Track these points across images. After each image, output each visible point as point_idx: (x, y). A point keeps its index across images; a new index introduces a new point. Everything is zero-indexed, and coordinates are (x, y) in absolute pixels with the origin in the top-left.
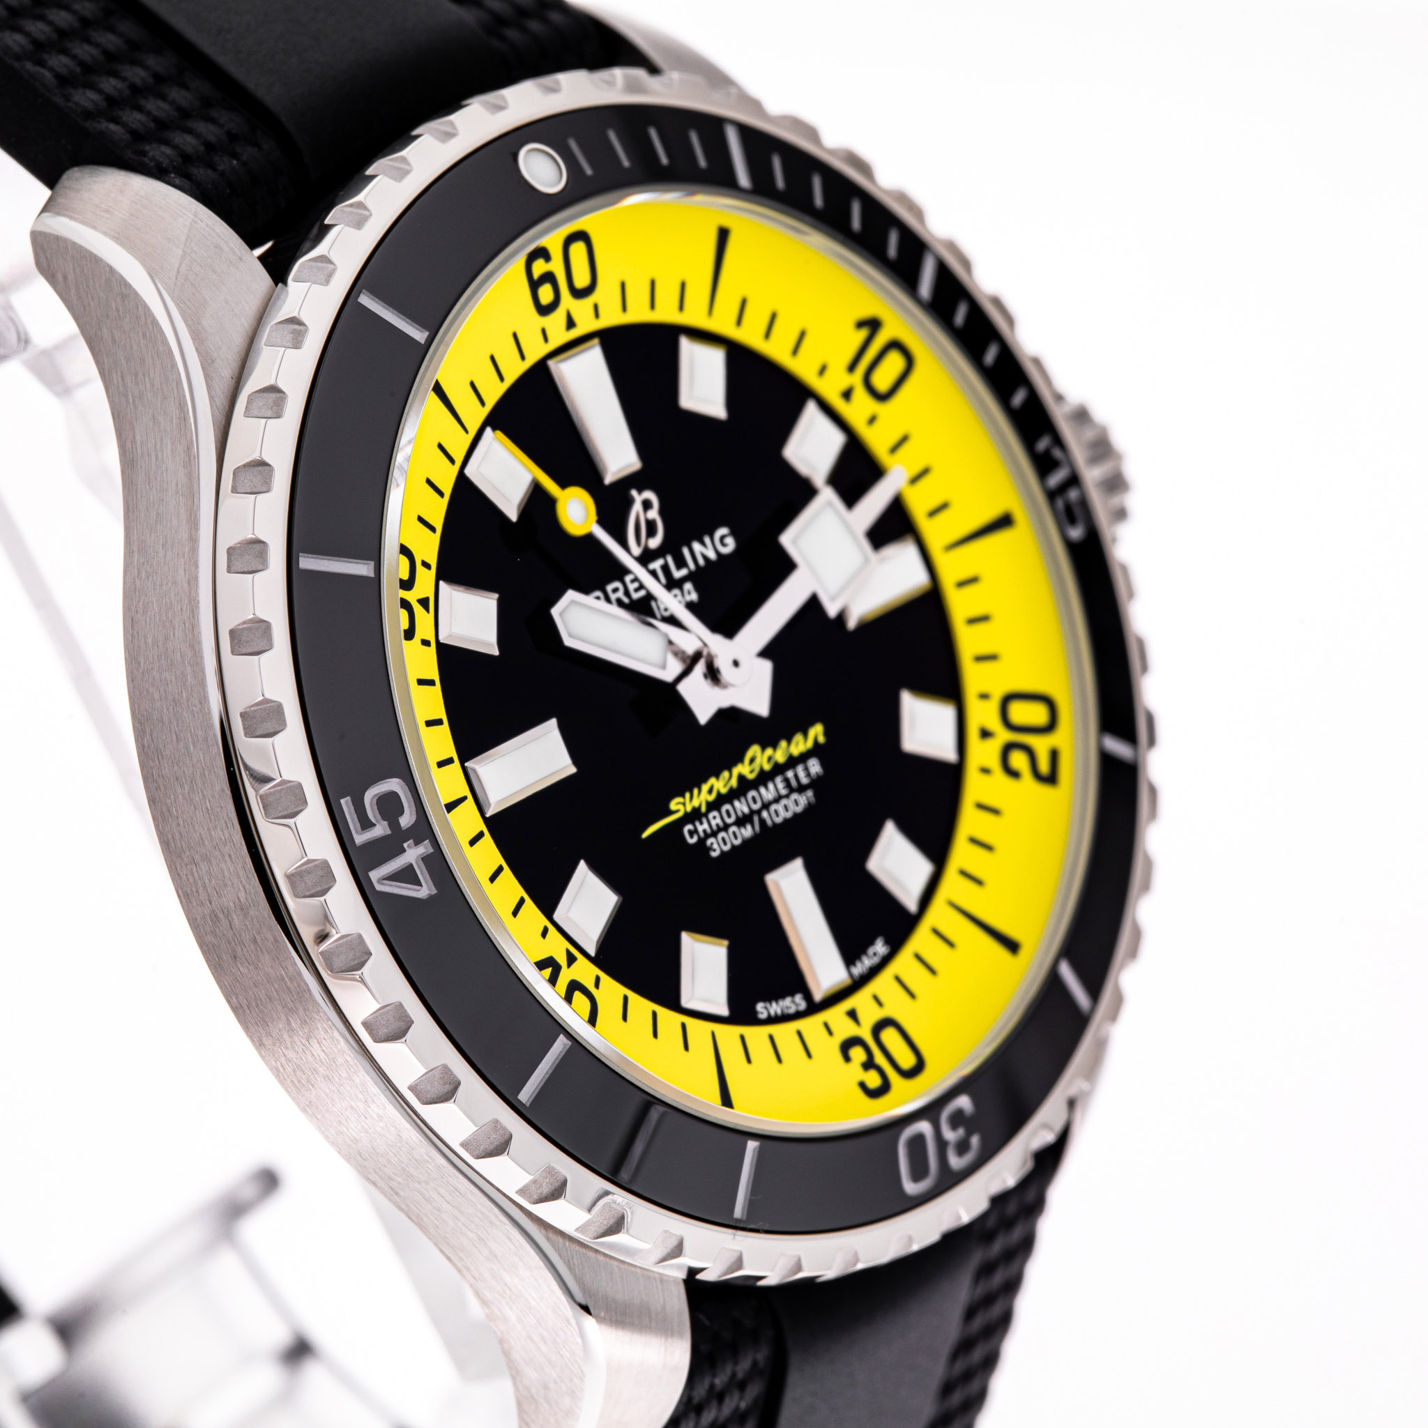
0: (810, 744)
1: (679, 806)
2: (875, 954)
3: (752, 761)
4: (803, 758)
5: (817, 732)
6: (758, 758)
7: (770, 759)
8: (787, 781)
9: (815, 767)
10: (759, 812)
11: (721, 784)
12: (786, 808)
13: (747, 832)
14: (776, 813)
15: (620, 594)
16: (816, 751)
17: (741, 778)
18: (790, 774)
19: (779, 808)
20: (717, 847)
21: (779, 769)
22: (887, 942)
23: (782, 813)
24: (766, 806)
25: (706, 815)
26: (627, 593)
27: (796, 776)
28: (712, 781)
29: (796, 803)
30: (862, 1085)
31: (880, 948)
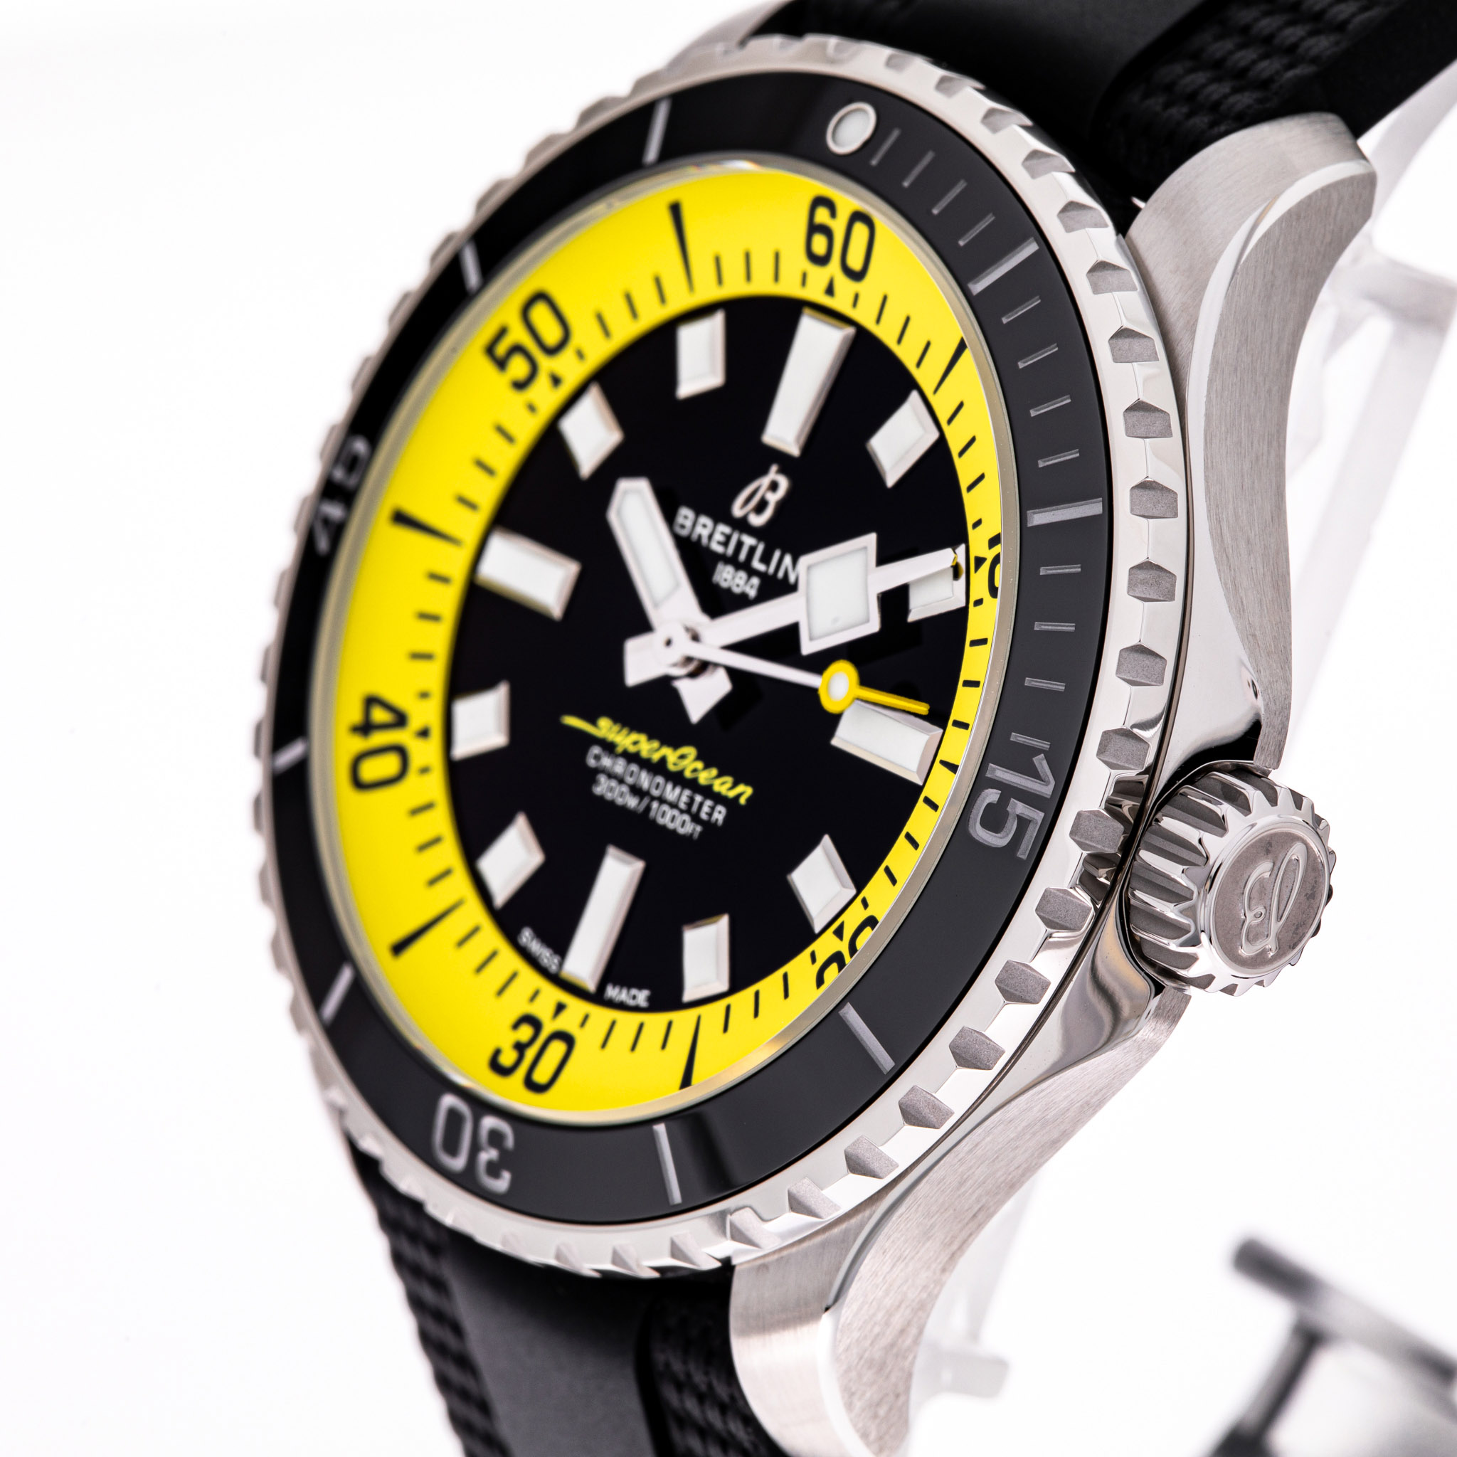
0: (732, 794)
1: (605, 728)
2: (634, 997)
3: (682, 757)
4: (718, 799)
5: (745, 791)
6: (685, 759)
7: (695, 770)
8: (692, 800)
9: (720, 815)
10: (653, 798)
11: (647, 747)
12: (673, 819)
13: (632, 802)
14: (664, 814)
15: (705, 533)
16: (731, 804)
17: (663, 760)
18: (698, 798)
19: (670, 813)
20: (603, 787)
21: (693, 785)
22: (649, 999)
23: (668, 818)
24: (662, 800)
25: (617, 756)
26: (710, 537)
27: (701, 805)
28: (642, 738)
29: (683, 824)
30: (497, 1053)
31: (642, 997)
